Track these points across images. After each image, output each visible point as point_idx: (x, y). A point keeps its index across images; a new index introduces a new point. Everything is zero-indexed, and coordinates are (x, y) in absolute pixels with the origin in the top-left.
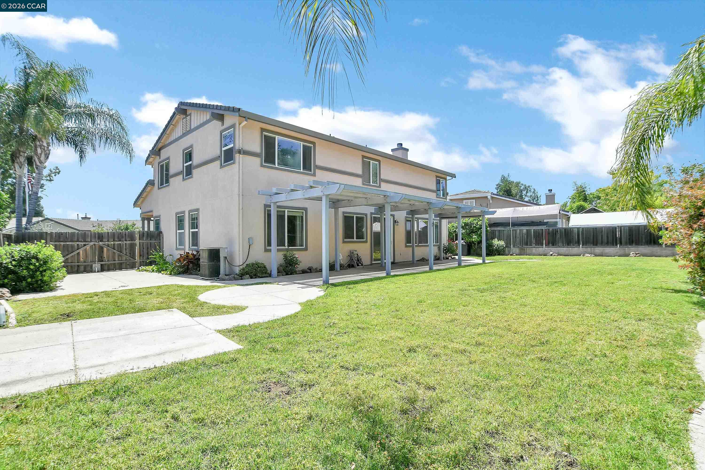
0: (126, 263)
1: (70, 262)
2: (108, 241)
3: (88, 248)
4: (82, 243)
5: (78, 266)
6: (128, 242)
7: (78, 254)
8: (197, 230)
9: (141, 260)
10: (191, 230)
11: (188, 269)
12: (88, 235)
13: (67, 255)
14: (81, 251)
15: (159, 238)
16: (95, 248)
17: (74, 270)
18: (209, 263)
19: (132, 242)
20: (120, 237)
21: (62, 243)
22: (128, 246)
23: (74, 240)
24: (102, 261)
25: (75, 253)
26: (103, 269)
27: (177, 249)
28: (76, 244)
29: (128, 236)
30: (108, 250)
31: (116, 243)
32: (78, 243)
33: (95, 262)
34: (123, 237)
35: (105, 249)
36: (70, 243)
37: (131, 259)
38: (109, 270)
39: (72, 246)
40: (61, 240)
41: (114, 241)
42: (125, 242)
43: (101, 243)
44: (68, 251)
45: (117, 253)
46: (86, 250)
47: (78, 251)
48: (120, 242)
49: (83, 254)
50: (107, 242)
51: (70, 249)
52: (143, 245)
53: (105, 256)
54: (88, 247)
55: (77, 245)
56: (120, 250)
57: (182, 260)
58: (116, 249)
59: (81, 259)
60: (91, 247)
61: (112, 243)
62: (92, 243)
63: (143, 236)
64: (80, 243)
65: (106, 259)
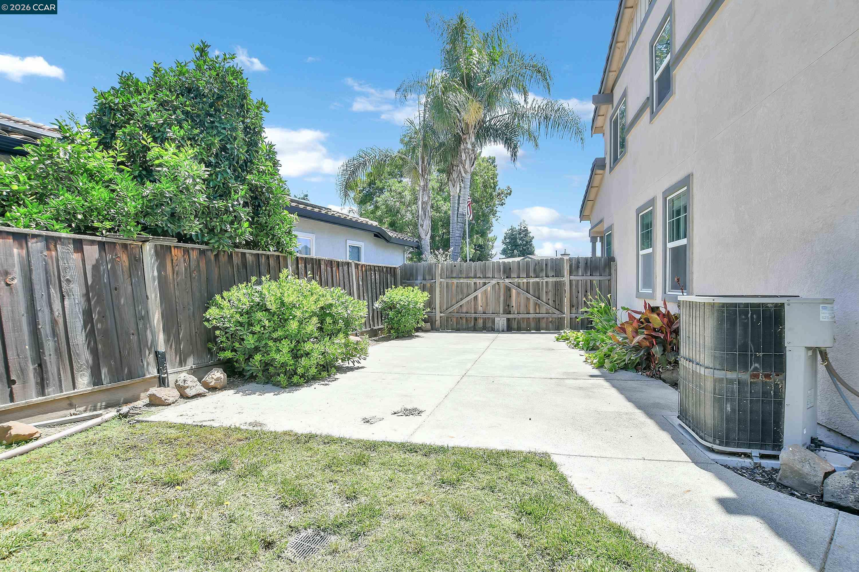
0: (547, 318)
1: (464, 311)
2: (519, 277)
3: (489, 289)
4: (482, 281)
5: (476, 319)
6: (551, 280)
7: (476, 298)
8: (683, 242)
9: (574, 316)
10: (670, 245)
11: (649, 357)
12: (489, 267)
13: (462, 299)
14: (479, 293)
15: (607, 270)
16: (499, 289)
17: (470, 326)
18: (720, 374)
19: (558, 279)
20: (538, 270)
21: (455, 281)
22: (550, 285)
23: (470, 275)
24: (510, 313)
25: (472, 296)
26: (509, 329)
27: (639, 295)
28: (472, 281)
29: (552, 268)
30: (518, 294)
31: (532, 280)
32: (475, 280)
33: (498, 313)
34: (542, 270)
35: (514, 292)
36: (465, 281)
37: (557, 312)
38: (519, 329)
39: (468, 285)
40: (454, 275)
41: (528, 276)
42: (546, 279)
43: (507, 281)
44: (462, 292)
45: (532, 299)
46: (486, 291)
47: (475, 294)
48: (537, 280)
49: (482, 300)
50: (516, 279)
51: (465, 291)
52: (577, 286)
53: (514, 305)
54: (488, 287)
55: (475, 283)
56: (537, 296)
57: (629, 330)
58: (531, 292)
59: (480, 309)
60: (494, 286)
61: (525, 280)
62: (494, 281)
63: (578, 267)
64: (478, 281)
65: (514, 309)
